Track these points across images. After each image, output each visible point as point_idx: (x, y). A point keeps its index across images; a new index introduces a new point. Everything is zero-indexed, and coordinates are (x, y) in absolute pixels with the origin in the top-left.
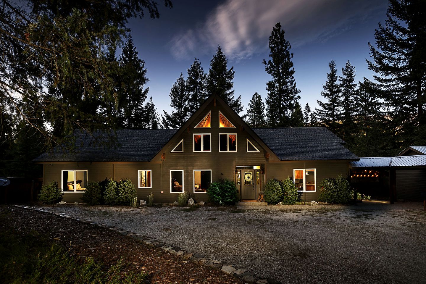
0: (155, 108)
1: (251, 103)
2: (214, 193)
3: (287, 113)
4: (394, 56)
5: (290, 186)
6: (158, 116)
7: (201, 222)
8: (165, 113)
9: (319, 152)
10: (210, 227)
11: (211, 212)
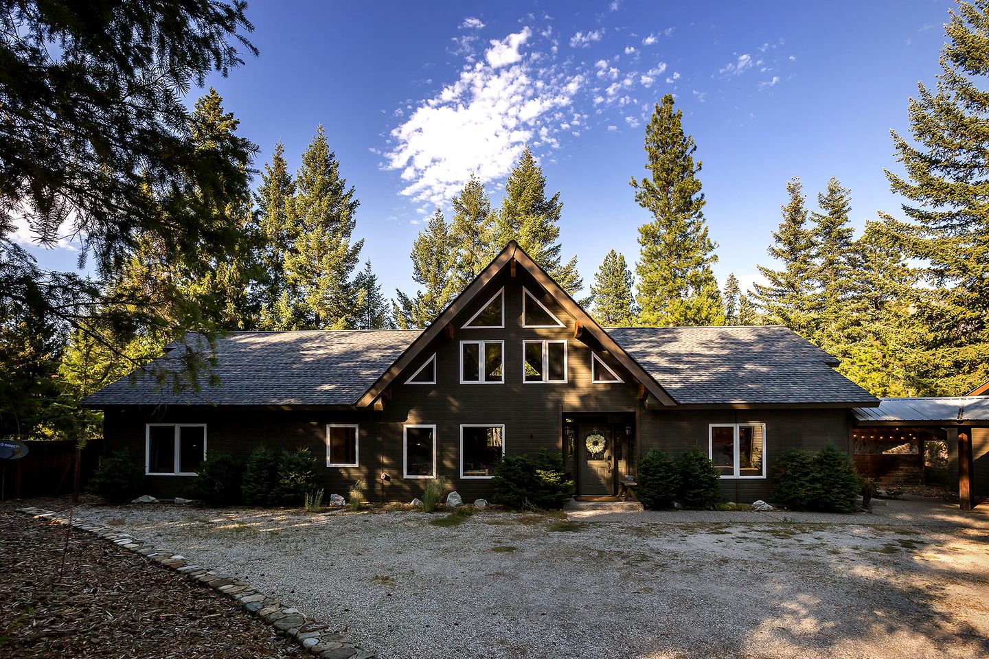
0: (377, 284)
1: (600, 272)
2: (509, 479)
3: (686, 294)
4: (958, 159)
5: (701, 465)
6: (383, 302)
7: (474, 558)
8: (400, 294)
9: (773, 385)
10: (497, 574)
11: (501, 527)
